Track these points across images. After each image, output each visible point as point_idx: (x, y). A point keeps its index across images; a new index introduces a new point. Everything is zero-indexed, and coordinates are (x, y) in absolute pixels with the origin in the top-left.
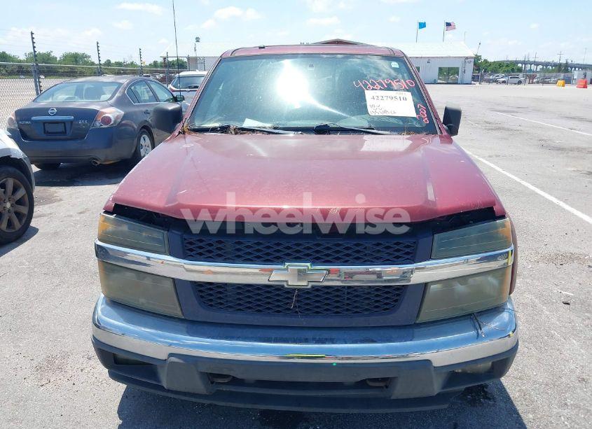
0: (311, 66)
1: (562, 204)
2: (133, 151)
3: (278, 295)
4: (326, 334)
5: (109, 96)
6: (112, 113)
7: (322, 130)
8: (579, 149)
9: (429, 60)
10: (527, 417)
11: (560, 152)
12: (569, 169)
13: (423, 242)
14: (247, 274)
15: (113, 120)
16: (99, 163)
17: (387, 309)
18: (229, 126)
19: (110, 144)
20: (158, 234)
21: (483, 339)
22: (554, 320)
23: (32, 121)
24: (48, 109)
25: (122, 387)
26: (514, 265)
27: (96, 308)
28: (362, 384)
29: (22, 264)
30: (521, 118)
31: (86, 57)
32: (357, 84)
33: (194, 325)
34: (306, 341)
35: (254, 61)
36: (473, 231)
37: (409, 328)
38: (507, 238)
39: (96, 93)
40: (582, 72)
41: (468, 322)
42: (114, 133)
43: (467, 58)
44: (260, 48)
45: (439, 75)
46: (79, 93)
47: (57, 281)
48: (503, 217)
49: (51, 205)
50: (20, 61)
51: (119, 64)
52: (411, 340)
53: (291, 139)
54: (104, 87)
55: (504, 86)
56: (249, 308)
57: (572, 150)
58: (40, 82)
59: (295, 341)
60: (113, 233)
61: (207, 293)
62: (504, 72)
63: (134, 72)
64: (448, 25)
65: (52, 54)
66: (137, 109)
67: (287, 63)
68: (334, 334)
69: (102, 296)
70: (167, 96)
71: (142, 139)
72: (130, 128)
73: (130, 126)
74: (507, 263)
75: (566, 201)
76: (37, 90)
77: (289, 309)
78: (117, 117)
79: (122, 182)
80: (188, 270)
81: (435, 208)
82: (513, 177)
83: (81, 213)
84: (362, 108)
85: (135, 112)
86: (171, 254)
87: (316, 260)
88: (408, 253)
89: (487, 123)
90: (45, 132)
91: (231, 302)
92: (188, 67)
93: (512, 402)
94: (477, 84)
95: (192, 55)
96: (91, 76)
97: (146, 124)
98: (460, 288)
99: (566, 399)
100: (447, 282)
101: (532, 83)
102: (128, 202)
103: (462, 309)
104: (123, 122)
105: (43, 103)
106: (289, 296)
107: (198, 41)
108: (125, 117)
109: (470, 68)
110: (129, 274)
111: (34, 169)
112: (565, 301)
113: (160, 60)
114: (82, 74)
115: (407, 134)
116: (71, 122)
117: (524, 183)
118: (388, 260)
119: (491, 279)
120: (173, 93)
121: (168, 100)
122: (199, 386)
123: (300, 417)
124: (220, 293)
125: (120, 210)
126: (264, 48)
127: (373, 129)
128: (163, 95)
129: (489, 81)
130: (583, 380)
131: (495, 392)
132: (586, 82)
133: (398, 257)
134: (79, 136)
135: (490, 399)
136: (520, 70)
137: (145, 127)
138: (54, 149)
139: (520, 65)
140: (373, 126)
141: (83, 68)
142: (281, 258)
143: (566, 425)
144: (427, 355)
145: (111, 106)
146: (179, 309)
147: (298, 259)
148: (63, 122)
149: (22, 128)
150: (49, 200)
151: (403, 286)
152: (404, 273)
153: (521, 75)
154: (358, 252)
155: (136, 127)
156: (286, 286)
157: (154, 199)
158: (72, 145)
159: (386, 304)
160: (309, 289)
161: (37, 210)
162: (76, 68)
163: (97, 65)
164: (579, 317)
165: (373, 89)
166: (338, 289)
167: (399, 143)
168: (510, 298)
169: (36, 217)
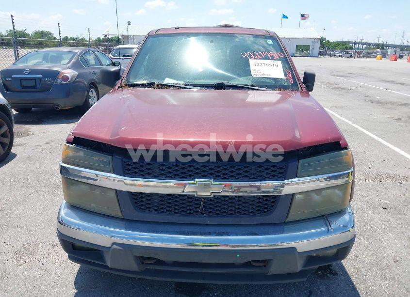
0: (212, 42)
1: (380, 140)
2: (84, 100)
3: (190, 202)
4: (222, 229)
5: (67, 61)
6: (70, 73)
7: (219, 87)
8: (392, 103)
9: (290, 40)
10: (360, 287)
11: (379, 104)
12: (386, 116)
13: (292, 165)
14: (166, 187)
15: (70, 78)
16: (59, 108)
17: (265, 212)
18: (154, 83)
19: (68, 95)
20: (105, 158)
21: (331, 233)
22: (376, 220)
23: (12, 78)
24: (24, 70)
25: (77, 266)
26: (353, 182)
27: (60, 210)
28: (248, 264)
29: (5, 179)
30: (353, 81)
31: (50, 34)
32: (244, 55)
33: (130, 223)
34: (209, 234)
35: (171, 38)
36: (325, 158)
37: (281, 225)
38: (348, 163)
39: (57, 59)
40: (393, 50)
41: (321, 222)
42: (71, 87)
43: (315, 39)
44: (176, 28)
45: (296, 51)
46: (46, 58)
47: (30, 191)
48: (346, 148)
49: (26, 137)
50: (3, 36)
51: (73, 39)
52: (282, 234)
53: (196, 93)
54: (63, 55)
55: (340, 58)
56: (170, 211)
57: (387, 103)
58: (18, 51)
59: (201, 234)
60: (73, 157)
61: (139, 200)
62: (340, 49)
63: (84, 45)
64: (303, 16)
65: (26, 32)
66: (86, 71)
67: (193, 40)
68: (229, 229)
69: (65, 202)
70: (108, 62)
71: (90, 92)
72: (82, 84)
73: (82, 82)
74: (348, 181)
75: (383, 138)
76: (15, 56)
77: (197, 212)
78: (73, 76)
79: (79, 121)
80: (126, 184)
81: (300, 142)
82: (348, 121)
83: (47, 143)
84: (247, 72)
85: (86, 73)
86: (114, 173)
87: (217, 177)
88: (280, 173)
89: (329, 84)
90: (22, 86)
91: (156, 206)
92: (122, 42)
93: (349, 276)
94: (322, 57)
95: (125, 33)
96: (53, 47)
97: (93, 81)
98: (316, 197)
99: (385, 274)
100: (307, 193)
101: (360, 57)
102: (83, 135)
103: (317, 212)
104: (77, 80)
105: (20, 66)
106: (198, 202)
107: (129, 24)
108: (78, 76)
109: (317, 46)
110: (83, 186)
111: (14, 112)
112: (384, 206)
113: (102, 37)
114: (47, 46)
115: (279, 90)
116: (40, 79)
117: (355, 125)
118: (267, 178)
119: (337, 191)
120: (113, 60)
121: (109, 65)
122: (134, 266)
123: (203, 287)
124: (149, 200)
125: (78, 141)
126: (178, 28)
127: (255, 86)
128: (106, 62)
129: (330, 55)
130: (397, 261)
131: (337, 269)
132: (396, 57)
133: (274, 176)
134: (46, 89)
135: (333, 274)
136: (351, 48)
137: (92, 83)
138: (27, 98)
139: (351, 45)
140: (254, 84)
141: (47, 41)
142: (192, 176)
143: (386, 292)
144: (293, 244)
145: (69, 68)
146: (119, 211)
147: (204, 177)
148: (35, 79)
149: (6, 83)
150: (24, 134)
151: (277, 196)
152: (276, 187)
153: (352, 51)
154: (246, 172)
155: (86, 84)
156: (196, 196)
157: (103, 134)
158: (41, 96)
159: (265, 208)
160: (212, 198)
161: (16, 141)
162: (43, 41)
163: (58, 39)
164: (394, 218)
165: (255, 59)
166: (232, 198)
167: (272, 96)
168: (349, 204)
169: (15, 146)
